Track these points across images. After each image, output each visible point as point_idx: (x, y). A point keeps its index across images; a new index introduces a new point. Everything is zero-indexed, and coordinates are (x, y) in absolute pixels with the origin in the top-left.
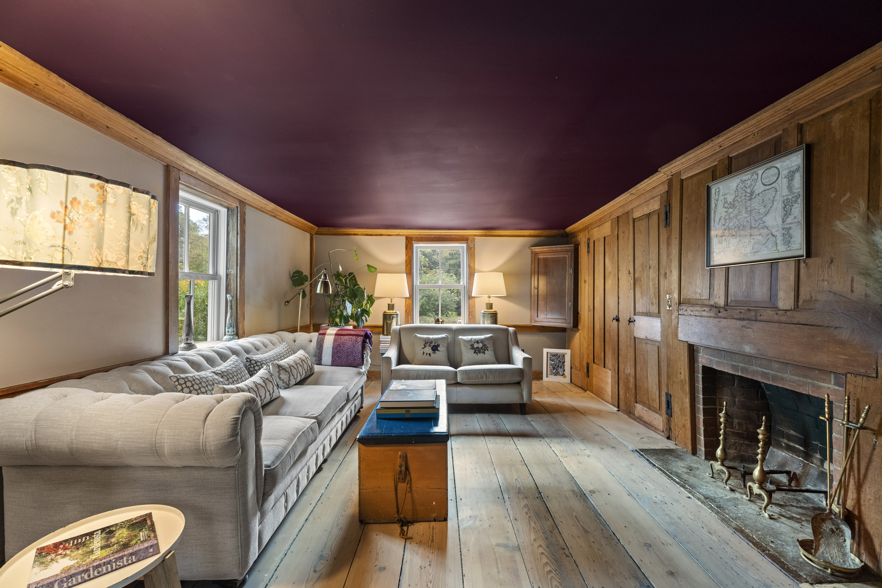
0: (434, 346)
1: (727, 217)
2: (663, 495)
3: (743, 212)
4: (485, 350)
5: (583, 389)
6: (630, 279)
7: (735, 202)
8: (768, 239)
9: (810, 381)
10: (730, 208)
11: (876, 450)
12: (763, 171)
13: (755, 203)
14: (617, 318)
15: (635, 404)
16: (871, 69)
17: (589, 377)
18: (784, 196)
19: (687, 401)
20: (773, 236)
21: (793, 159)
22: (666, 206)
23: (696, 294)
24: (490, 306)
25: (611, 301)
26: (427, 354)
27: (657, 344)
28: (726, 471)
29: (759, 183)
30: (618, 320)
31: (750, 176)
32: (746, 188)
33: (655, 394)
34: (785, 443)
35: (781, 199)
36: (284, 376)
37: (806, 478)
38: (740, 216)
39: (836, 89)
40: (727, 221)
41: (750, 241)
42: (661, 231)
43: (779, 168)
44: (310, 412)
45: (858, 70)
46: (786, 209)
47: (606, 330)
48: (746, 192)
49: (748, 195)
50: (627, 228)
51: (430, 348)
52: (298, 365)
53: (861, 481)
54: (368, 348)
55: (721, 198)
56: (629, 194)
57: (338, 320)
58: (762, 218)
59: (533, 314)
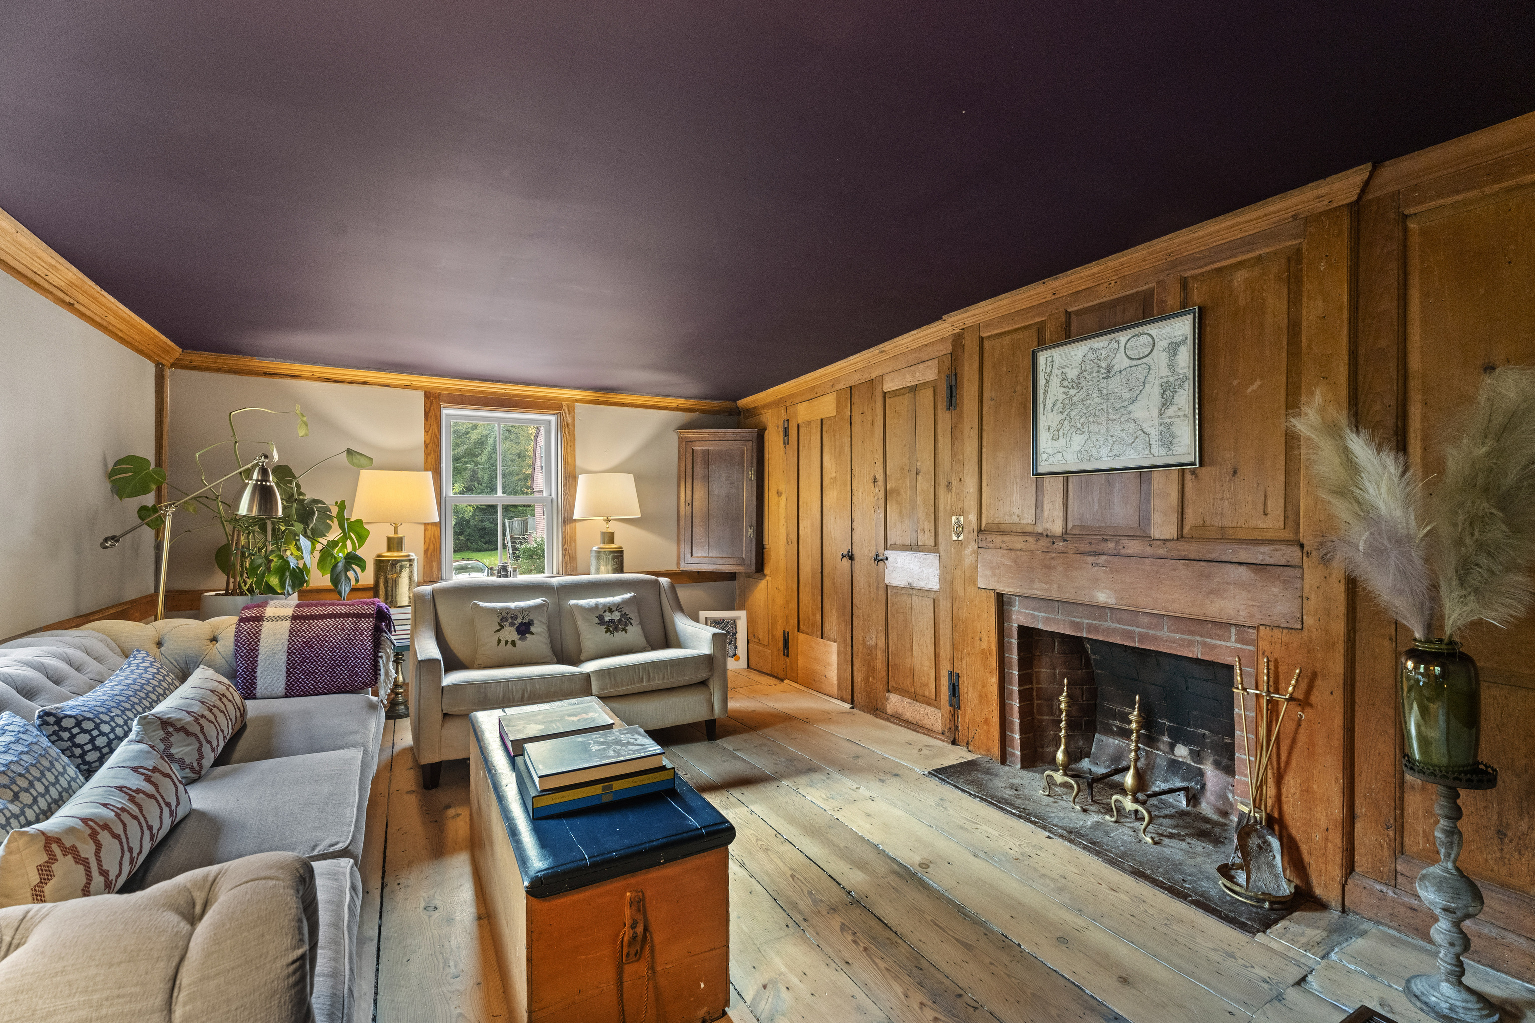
0: (521, 624)
1: (1067, 401)
2: (1017, 843)
3: (1095, 395)
4: (626, 625)
5: (777, 677)
6: (877, 491)
7: (1081, 380)
8: (1137, 437)
9: (1199, 639)
10: (1073, 387)
11: (1302, 726)
12: (1128, 338)
13: (1115, 384)
14: (850, 555)
15: (887, 694)
16: (1292, 216)
17: (788, 656)
18: (1161, 377)
19: (994, 681)
20: (1145, 433)
21: (1177, 325)
22: (948, 376)
23: (1011, 516)
24: (609, 538)
25: (837, 528)
26: (507, 642)
27: (932, 595)
28: (1073, 782)
29: (1121, 355)
30: (852, 558)
31: (1106, 343)
32: (1099, 360)
33: (928, 674)
34: (1117, 726)
35: (1158, 382)
36: (182, 749)
37: (1152, 772)
38: (1089, 401)
39: (1241, 235)
40: (1067, 407)
41: (1107, 440)
42: (940, 415)
43: (1154, 337)
44: (322, 840)
45: (1276, 215)
46: (1165, 396)
47: (825, 574)
48: (1099, 366)
49: (1103, 371)
50: (870, 406)
51: (513, 629)
52: (215, 710)
53: (1282, 770)
54: (389, 643)
55: (1056, 371)
56: (878, 351)
57: (274, 581)
58: (1126, 406)
59: (682, 550)
